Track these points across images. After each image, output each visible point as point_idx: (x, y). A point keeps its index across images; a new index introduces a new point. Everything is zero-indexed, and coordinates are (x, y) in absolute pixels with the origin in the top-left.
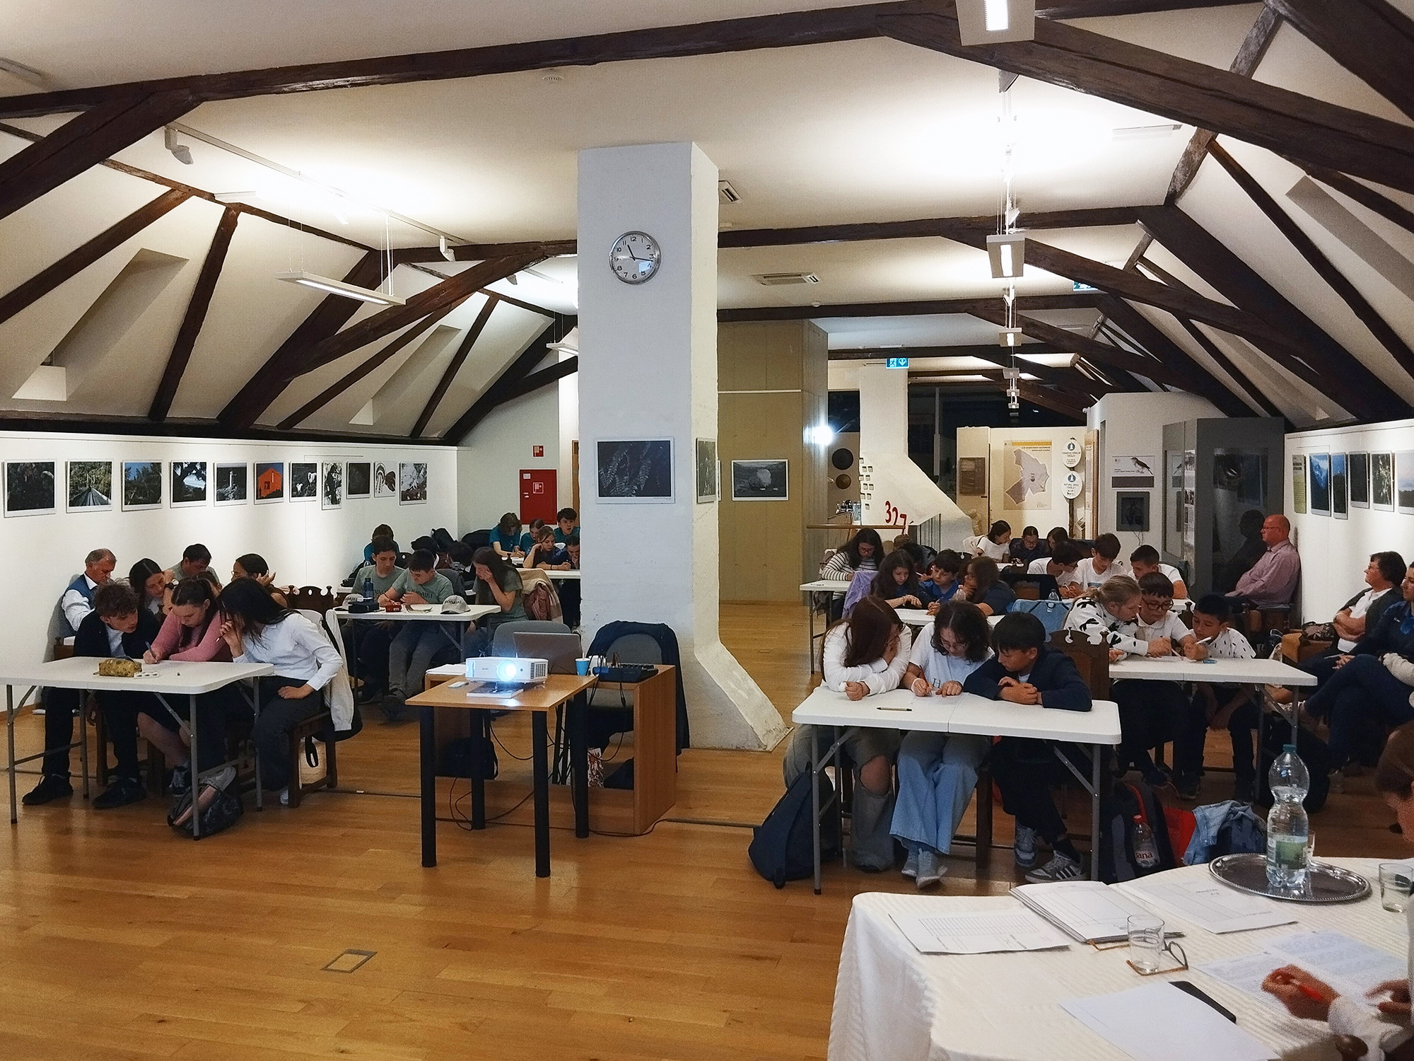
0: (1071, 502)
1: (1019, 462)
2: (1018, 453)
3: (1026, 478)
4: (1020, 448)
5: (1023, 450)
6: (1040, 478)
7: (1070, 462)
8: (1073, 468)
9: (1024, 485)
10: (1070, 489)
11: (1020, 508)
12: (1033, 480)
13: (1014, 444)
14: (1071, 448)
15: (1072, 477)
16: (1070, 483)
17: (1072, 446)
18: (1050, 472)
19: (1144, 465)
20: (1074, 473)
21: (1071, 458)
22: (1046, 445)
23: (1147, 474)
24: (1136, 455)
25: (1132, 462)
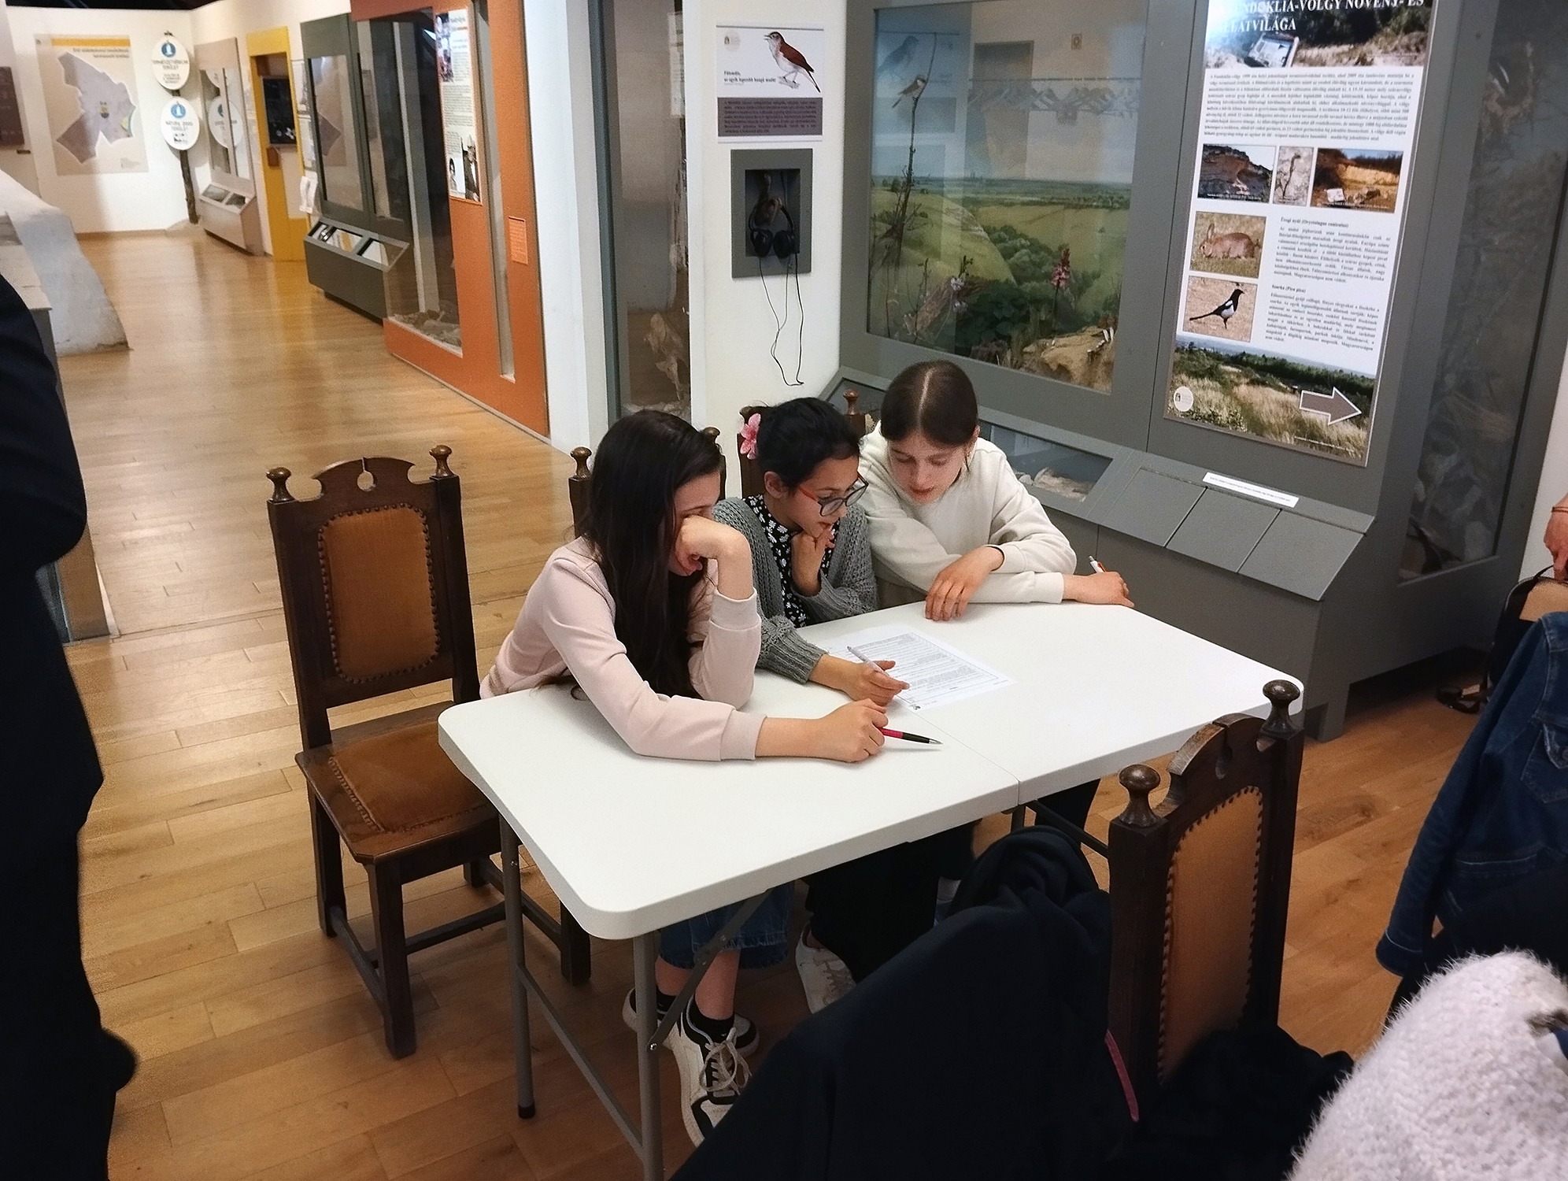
0: (183, 155)
1: (71, 79)
2: (68, 62)
3: (90, 111)
4: (68, 50)
5: (72, 53)
6: (118, 111)
7: (172, 78)
8: (178, 91)
9: (90, 124)
10: (178, 132)
11: (90, 171)
12: (105, 115)
13: (52, 38)
14: (169, 51)
15: (178, 110)
16: (178, 120)
17: (169, 49)
18: (136, 99)
19: (797, 60)
20: (180, 100)
21: (170, 72)
22: (119, 46)
23: (803, 88)
24: (776, 22)
25: (768, 48)
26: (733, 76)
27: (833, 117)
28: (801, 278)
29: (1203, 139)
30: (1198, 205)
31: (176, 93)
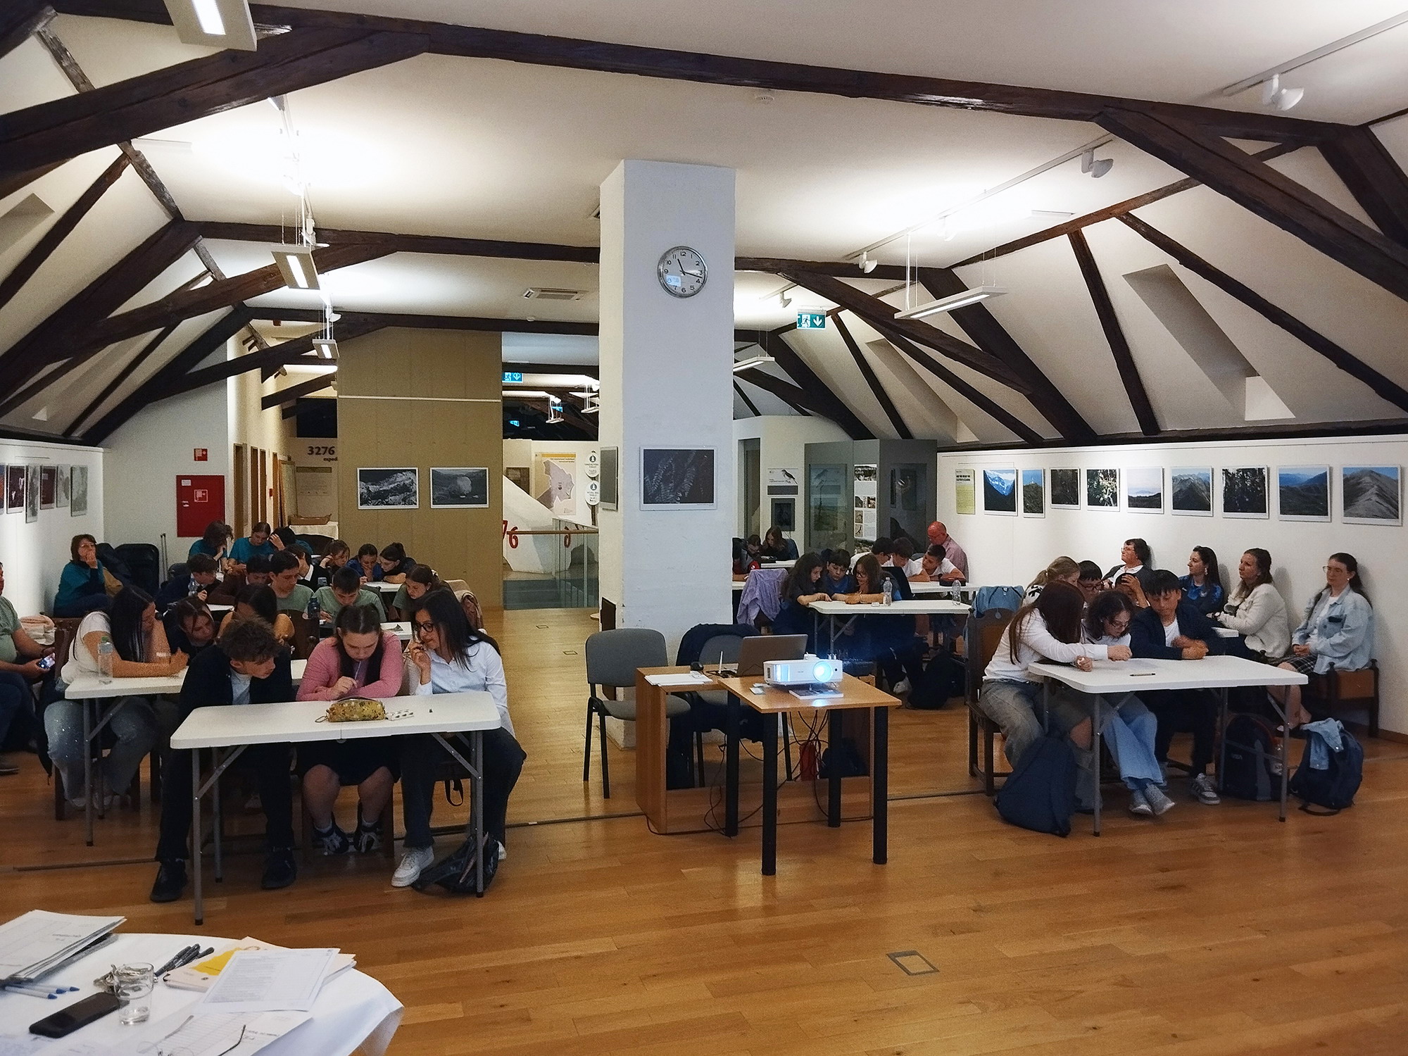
0: (593, 508)
1: (548, 472)
2: (547, 464)
3: (555, 486)
4: (549, 459)
5: (552, 461)
6: (566, 487)
7: (592, 472)
8: (595, 478)
9: (553, 492)
10: (593, 497)
12: (560, 489)
13: (543, 455)
14: (593, 460)
15: (594, 486)
16: (592, 491)
17: (593, 458)
18: (575, 480)
19: (791, 476)
20: (594, 481)
21: (593, 469)
22: (571, 457)
23: (793, 483)
24: (784, 468)
25: (782, 474)
26: (772, 481)
27: (801, 490)
28: (792, 532)
29: (855, 495)
30: (855, 509)
31: (593, 479)
